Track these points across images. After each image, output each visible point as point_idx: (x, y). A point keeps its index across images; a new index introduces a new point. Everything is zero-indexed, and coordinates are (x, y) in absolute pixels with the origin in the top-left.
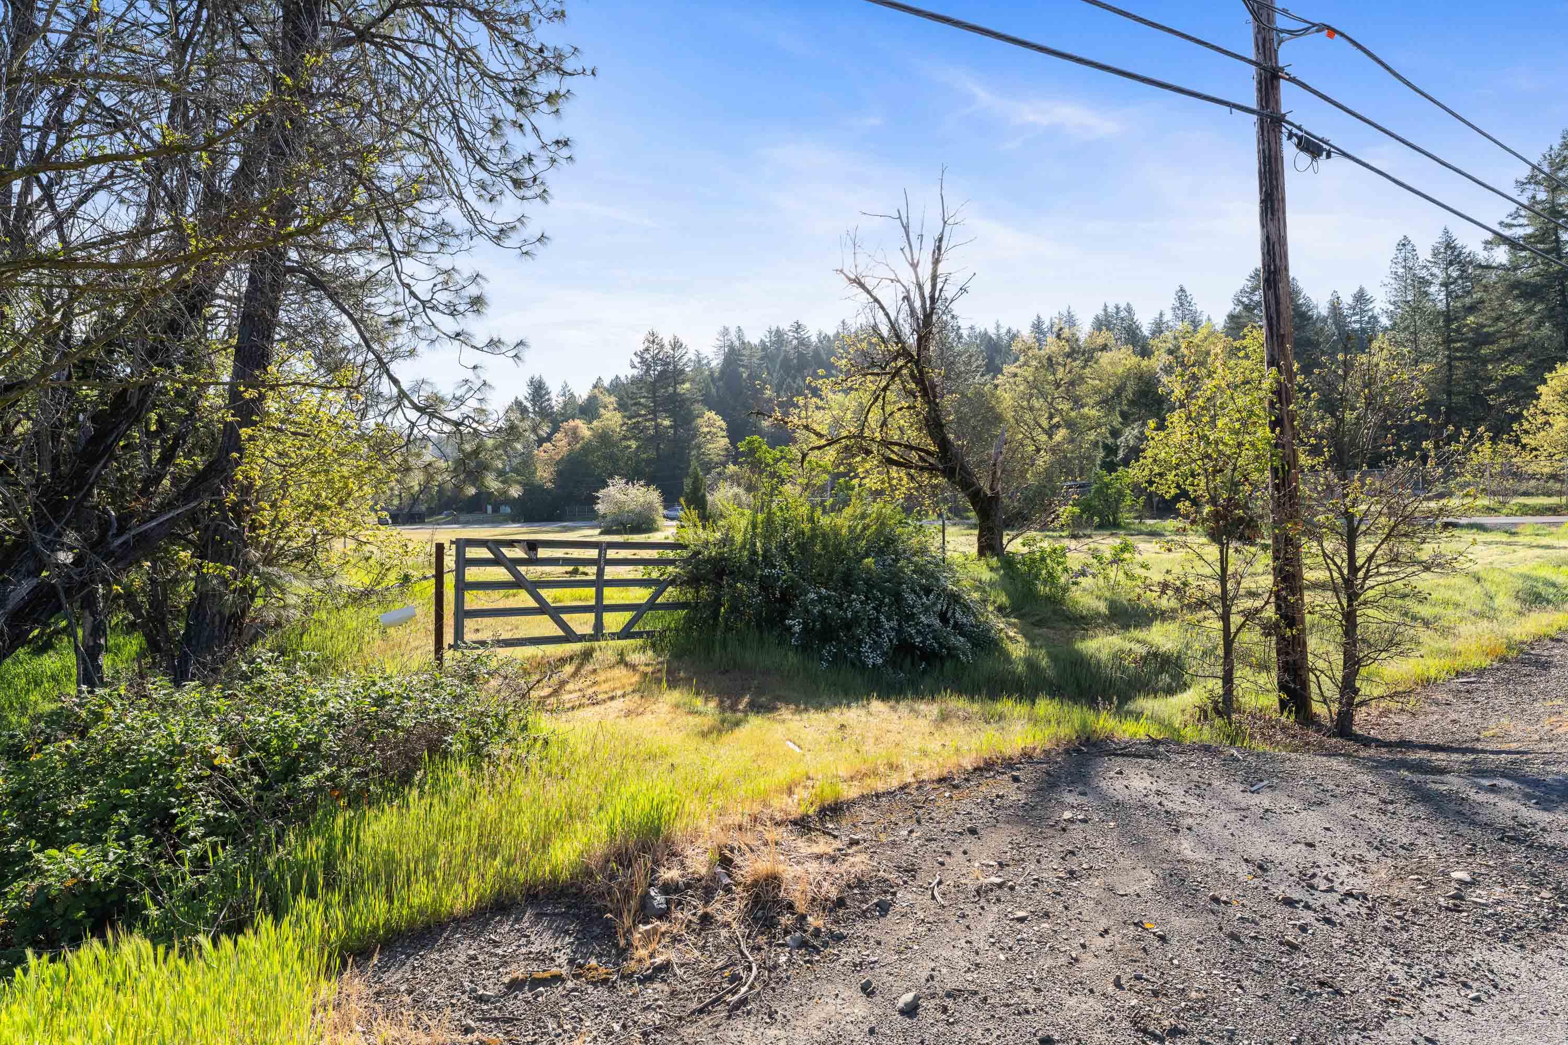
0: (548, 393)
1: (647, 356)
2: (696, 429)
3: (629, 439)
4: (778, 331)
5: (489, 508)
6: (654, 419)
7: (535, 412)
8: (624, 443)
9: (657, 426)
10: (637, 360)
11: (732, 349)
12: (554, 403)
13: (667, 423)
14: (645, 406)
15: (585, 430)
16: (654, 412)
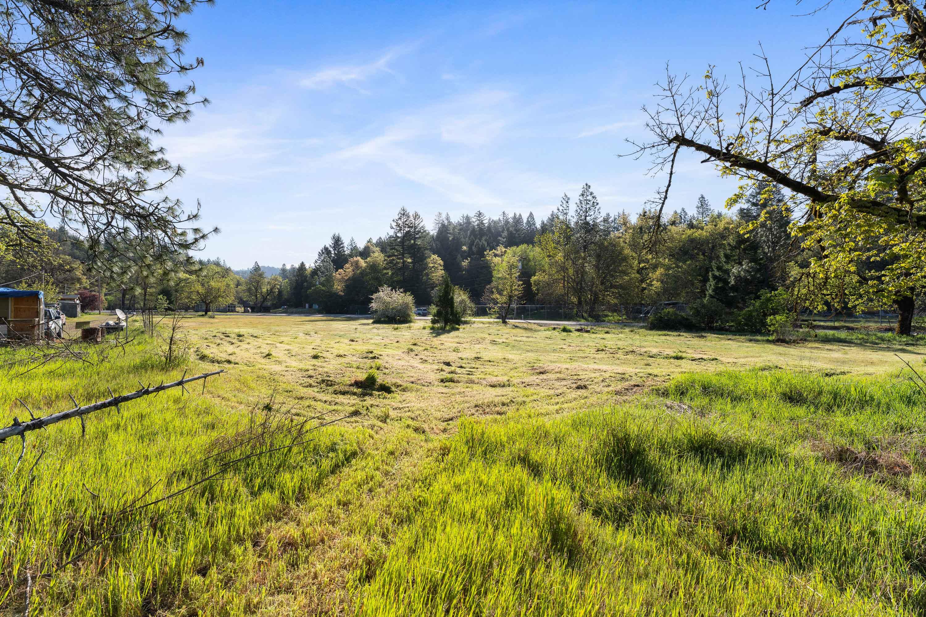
0: (342, 244)
1: (400, 222)
2: (427, 264)
3: (388, 269)
4: (467, 217)
5: (307, 305)
6: (402, 258)
7: (335, 253)
8: (385, 271)
9: (404, 262)
10: (394, 224)
11: (443, 225)
12: (345, 249)
13: (409, 260)
14: (397, 251)
15: (363, 263)
16: (403, 254)
